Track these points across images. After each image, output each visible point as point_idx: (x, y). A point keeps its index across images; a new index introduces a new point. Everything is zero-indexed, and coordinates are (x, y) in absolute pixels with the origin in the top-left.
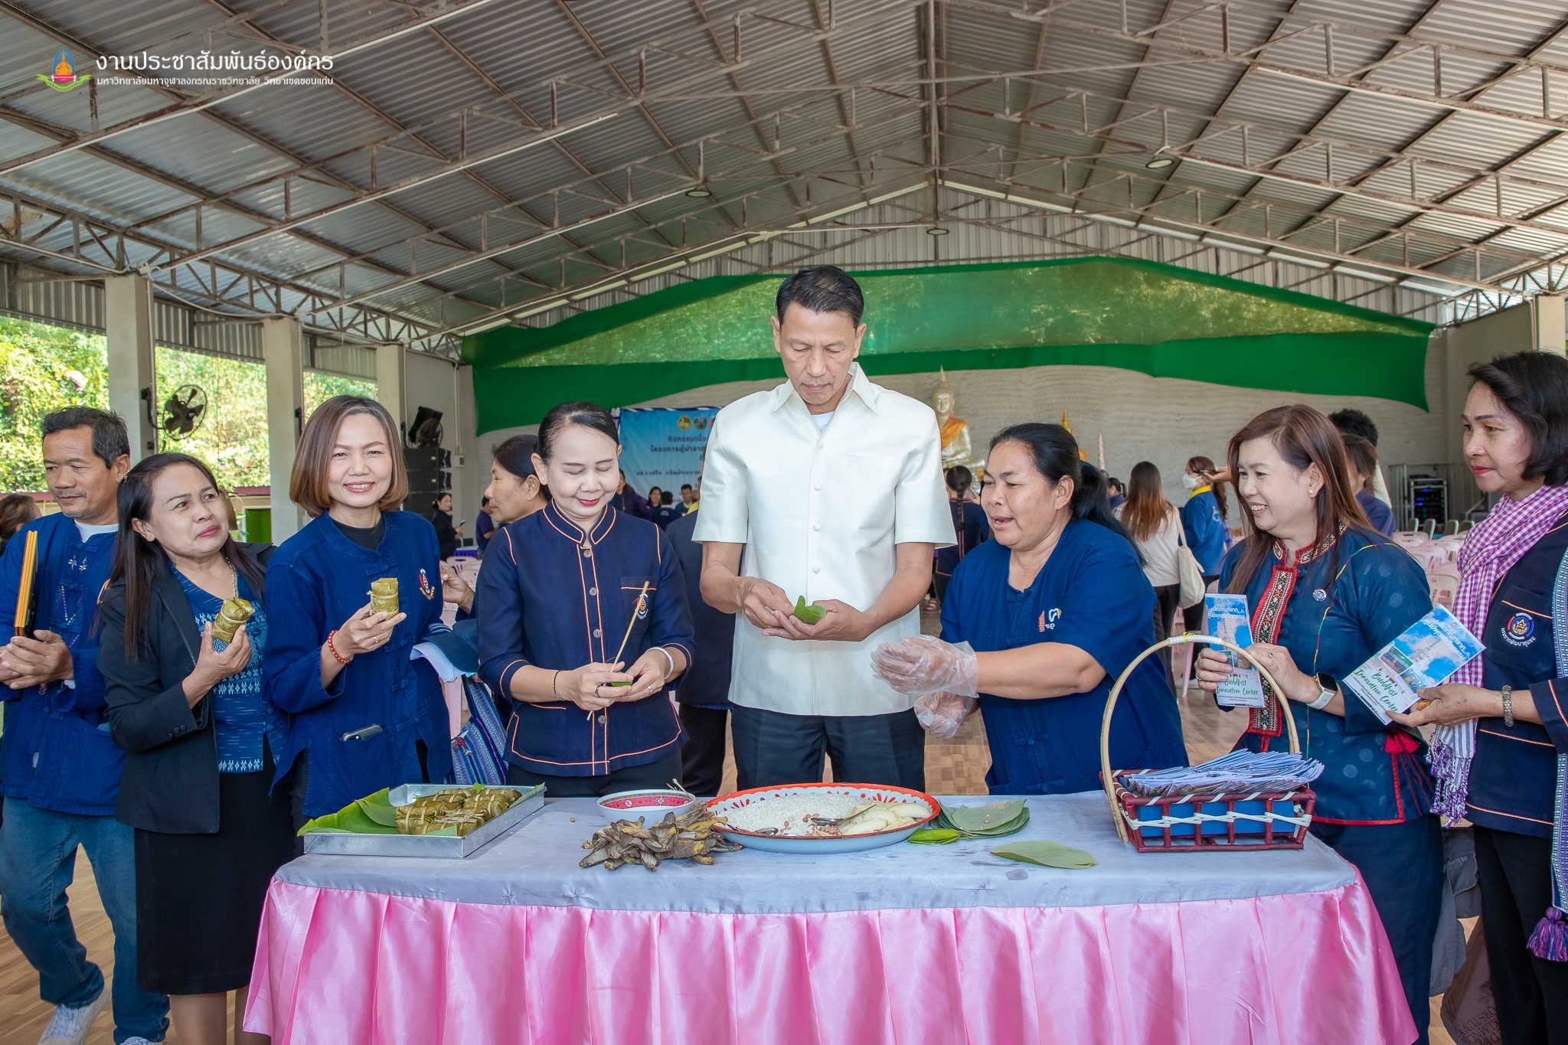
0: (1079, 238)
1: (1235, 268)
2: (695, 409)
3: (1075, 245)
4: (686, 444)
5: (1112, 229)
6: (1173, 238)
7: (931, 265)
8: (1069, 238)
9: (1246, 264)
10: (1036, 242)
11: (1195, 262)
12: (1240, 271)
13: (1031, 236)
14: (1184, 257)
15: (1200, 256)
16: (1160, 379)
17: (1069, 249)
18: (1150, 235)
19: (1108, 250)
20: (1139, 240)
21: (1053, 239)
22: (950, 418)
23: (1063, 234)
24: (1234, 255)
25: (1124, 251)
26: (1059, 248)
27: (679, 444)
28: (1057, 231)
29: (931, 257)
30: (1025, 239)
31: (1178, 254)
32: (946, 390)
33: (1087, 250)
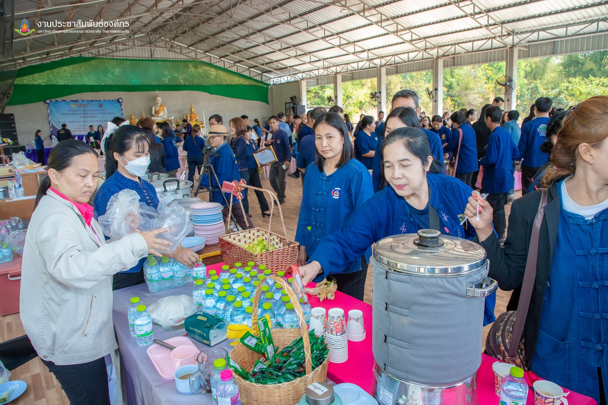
0: (190, 55)
1: (228, 67)
2: (77, 101)
3: (189, 57)
4: (74, 112)
5: (198, 53)
6: (214, 57)
7: (150, 59)
8: (188, 55)
9: (231, 66)
10: (179, 55)
11: (219, 64)
12: (229, 67)
13: (177, 53)
14: (216, 63)
15: (220, 62)
16: (212, 95)
17: (188, 58)
18: (208, 56)
19: (198, 59)
20: (205, 57)
21: (183, 54)
22: (161, 105)
23: (186, 53)
24: (228, 63)
25: (202, 60)
26: (185, 57)
27: (71, 112)
28: (184, 52)
29: (150, 56)
30: (176, 54)
31: (215, 62)
32: (159, 96)
33: (193, 59)
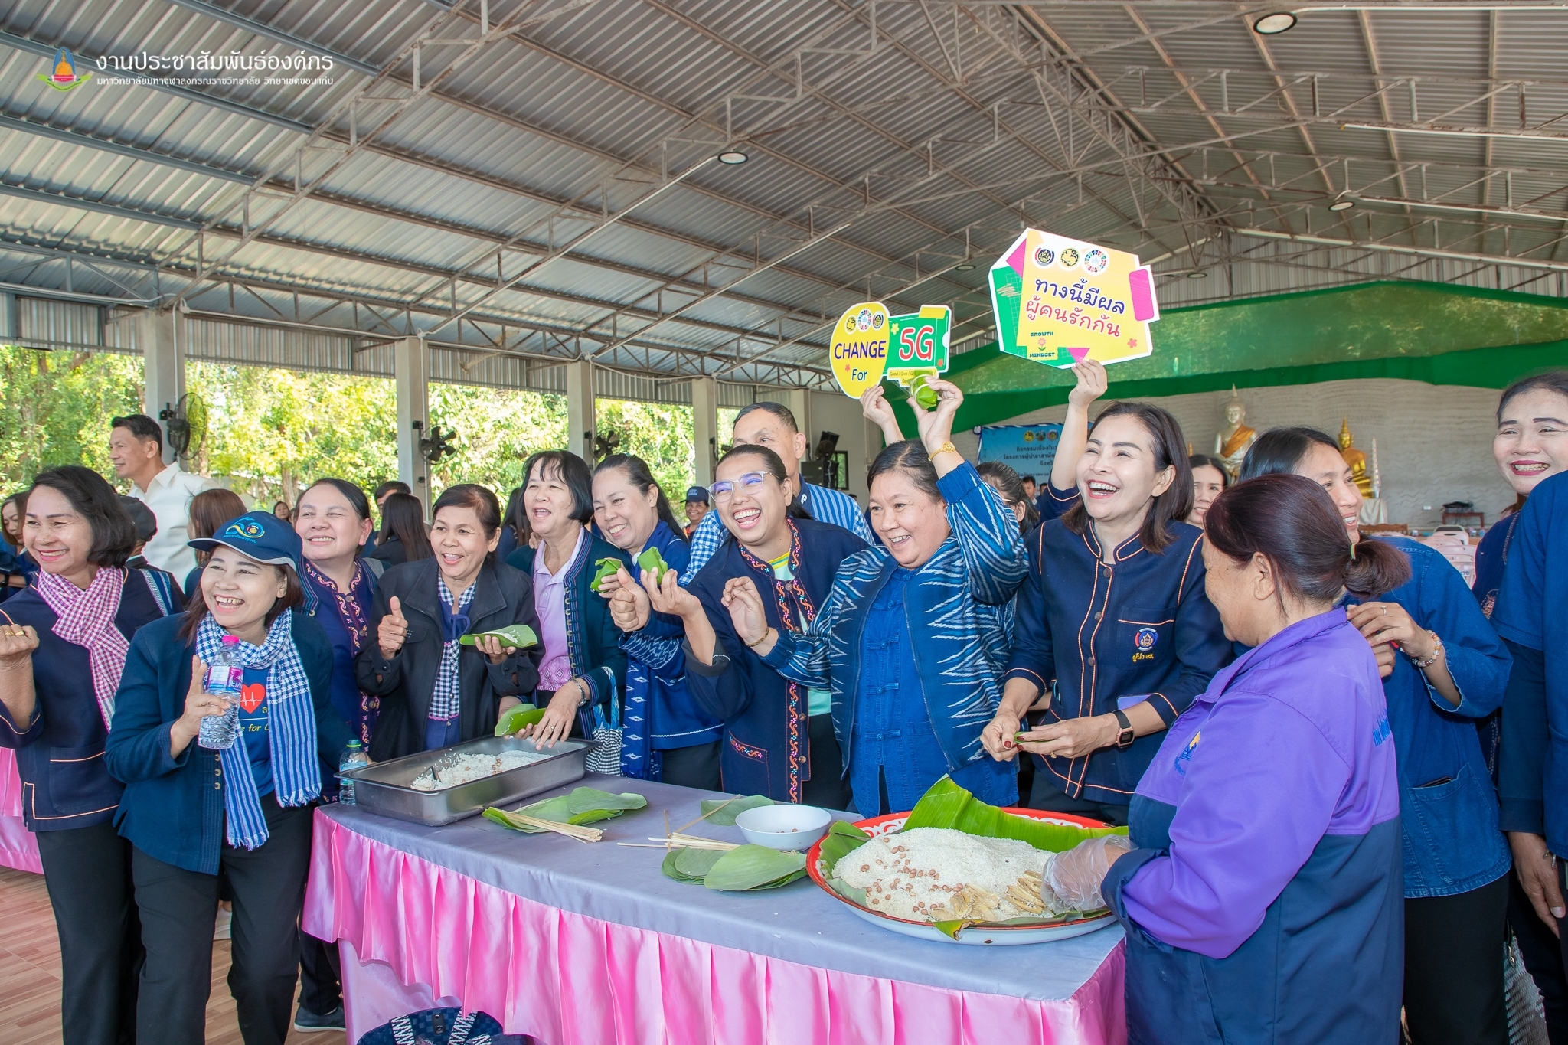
0: (1360, 267)
1: (1516, 282)
2: (1036, 426)
3: (1356, 273)
4: (1030, 452)
5: (1392, 257)
6: (1452, 259)
7: (1226, 300)
8: (1350, 268)
9: (1528, 277)
10: (1320, 273)
11: (1475, 280)
12: (1522, 284)
13: (1316, 268)
14: (1464, 275)
15: (1480, 273)
16: (1441, 387)
17: (1351, 277)
18: (1429, 258)
19: (1388, 275)
20: (1419, 264)
21: (1336, 270)
22: (1242, 426)
23: (1346, 264)
24: (1515, 271)
25: (1404, 275)
26: (1341, 277)
27: (1024, 453)
28: (1340, 262)
29: (1227, 294)
30: (1310, 272)
31: (1458, 273)
33: (1368, 276)
